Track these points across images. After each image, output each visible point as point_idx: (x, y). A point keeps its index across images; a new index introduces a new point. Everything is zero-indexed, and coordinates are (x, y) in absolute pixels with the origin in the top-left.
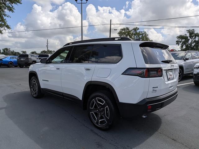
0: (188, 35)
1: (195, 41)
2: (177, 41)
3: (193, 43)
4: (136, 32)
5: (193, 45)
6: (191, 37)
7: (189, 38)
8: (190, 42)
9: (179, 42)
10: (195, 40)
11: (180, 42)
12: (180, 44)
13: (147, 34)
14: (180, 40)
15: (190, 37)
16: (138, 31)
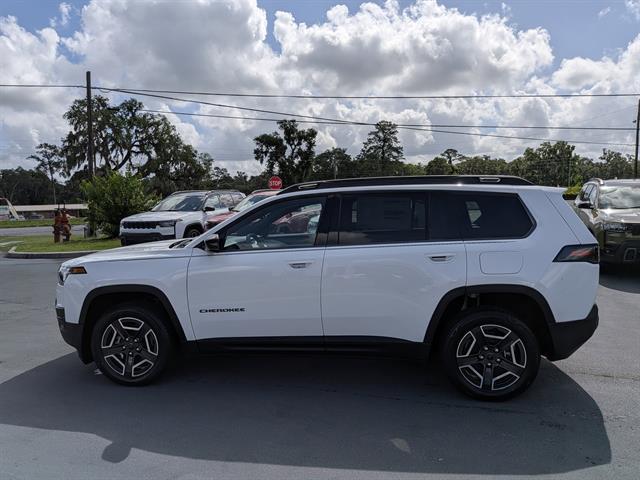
0: (282, 134)
1: (300, 153)
2: (256, 152)
3: (296, 157)
4: (133, 114)
5: (296, 161)
6: (289, 140)
7: (285, 143)
8: (288, 153)
9: (262, 152)
10: (300, 149)
11: (266, 153)
12: (266, 159)
13: (172, 124)
14: (264, 149)
15: (288, 142)
16: (140, 113)
